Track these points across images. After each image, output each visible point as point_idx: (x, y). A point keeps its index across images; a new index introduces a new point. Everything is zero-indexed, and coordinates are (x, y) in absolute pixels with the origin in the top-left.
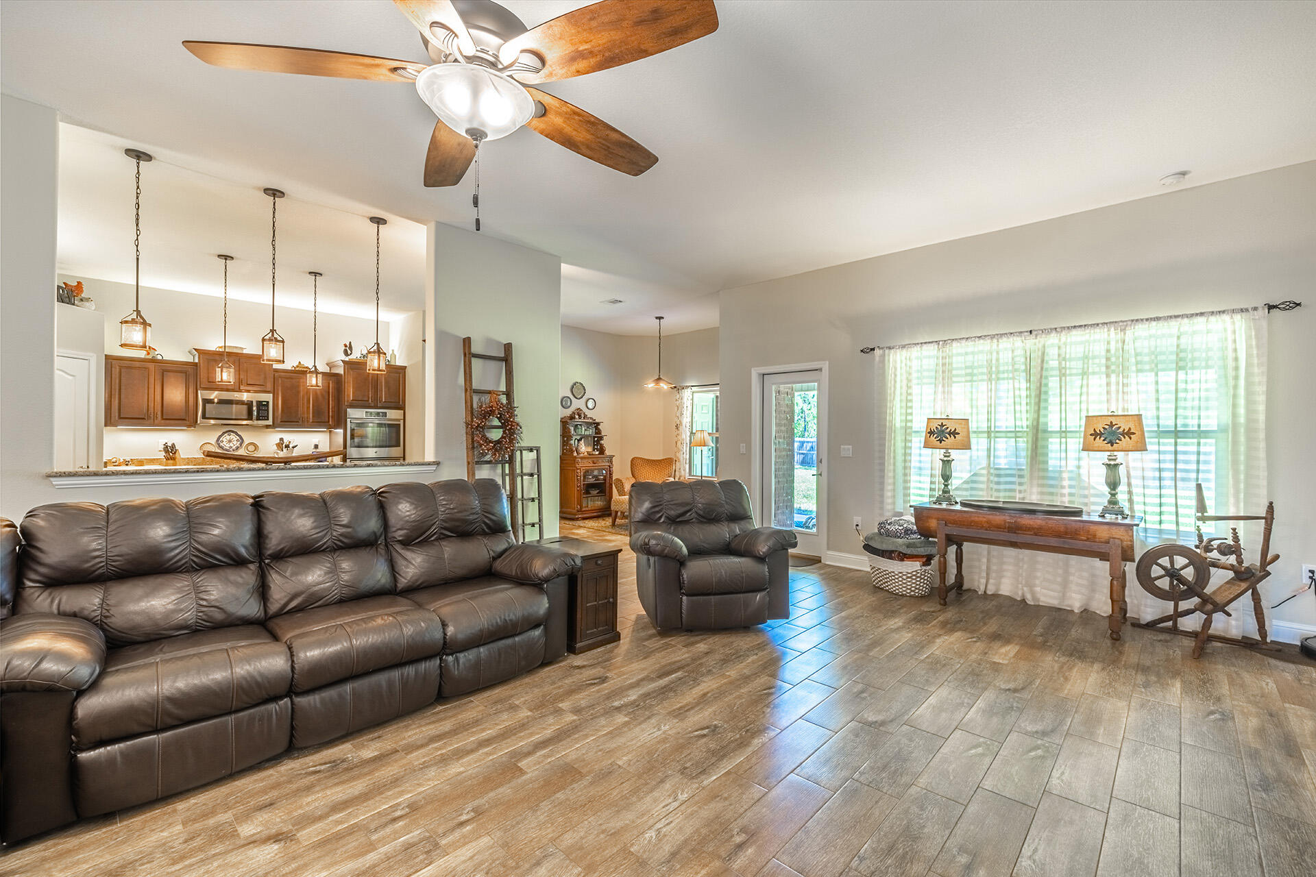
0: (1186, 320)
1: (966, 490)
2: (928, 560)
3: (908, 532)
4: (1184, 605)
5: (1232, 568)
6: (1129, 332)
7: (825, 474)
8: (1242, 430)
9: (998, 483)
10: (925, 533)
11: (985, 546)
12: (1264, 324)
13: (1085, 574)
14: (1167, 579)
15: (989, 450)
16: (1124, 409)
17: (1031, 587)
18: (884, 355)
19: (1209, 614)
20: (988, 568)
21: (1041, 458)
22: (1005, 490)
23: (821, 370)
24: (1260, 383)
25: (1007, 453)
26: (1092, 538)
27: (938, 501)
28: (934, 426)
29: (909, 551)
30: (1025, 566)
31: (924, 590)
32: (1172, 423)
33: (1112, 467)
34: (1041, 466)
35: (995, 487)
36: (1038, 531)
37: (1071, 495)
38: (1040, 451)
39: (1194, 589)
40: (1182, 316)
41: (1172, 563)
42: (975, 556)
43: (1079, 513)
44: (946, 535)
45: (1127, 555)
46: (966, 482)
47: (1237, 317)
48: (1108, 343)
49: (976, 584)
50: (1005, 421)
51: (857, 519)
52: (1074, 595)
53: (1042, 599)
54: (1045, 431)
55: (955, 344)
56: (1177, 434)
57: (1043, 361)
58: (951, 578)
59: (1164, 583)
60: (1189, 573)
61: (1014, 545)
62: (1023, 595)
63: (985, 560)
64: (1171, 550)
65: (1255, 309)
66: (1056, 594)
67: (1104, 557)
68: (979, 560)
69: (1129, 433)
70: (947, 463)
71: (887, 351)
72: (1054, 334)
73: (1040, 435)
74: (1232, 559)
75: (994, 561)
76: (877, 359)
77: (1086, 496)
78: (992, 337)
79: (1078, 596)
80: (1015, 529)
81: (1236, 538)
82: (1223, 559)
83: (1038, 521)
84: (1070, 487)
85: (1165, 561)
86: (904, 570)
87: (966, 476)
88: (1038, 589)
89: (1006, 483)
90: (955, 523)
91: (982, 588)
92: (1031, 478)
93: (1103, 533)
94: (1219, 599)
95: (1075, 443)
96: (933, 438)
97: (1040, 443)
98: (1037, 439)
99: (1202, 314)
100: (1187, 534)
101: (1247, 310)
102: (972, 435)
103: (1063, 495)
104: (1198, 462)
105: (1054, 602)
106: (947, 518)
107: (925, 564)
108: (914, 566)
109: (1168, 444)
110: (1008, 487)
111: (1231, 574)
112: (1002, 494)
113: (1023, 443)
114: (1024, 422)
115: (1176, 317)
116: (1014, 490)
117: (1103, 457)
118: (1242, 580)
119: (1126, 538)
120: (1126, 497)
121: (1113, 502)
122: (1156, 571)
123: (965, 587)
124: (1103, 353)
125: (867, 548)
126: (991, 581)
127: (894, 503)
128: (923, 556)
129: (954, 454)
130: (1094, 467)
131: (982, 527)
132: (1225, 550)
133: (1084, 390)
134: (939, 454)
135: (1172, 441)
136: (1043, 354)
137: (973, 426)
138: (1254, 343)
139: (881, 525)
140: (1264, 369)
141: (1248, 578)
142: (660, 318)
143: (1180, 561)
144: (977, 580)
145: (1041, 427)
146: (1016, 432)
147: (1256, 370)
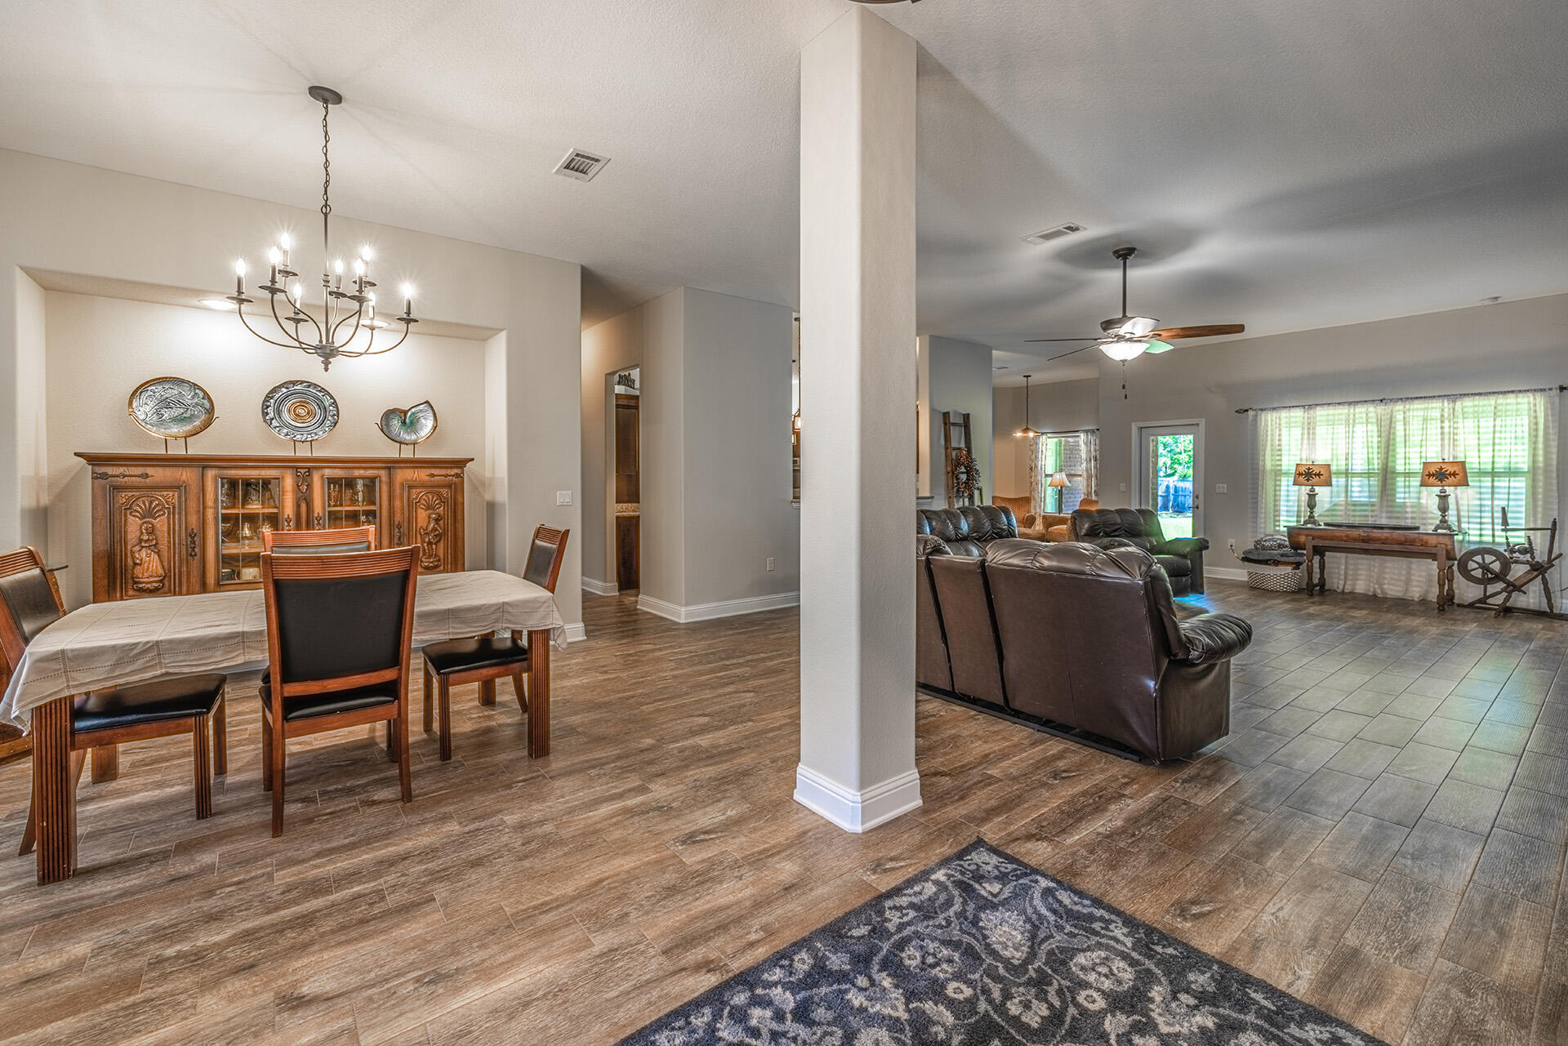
0: (1501, 396)
1: (1328, 516)
2: (1297, 565)
3: (1280, 546)
4: (1491, 589)
5: (1527, 562)
6: (1458, 404)
7: (1201, 507)
8: (1540, 472)
9: (1354, 511)
10: (1296, 546)
11: (1343, 555)
12: (1557, 400)
13: (1424, 574)
14: (1480, 570)
15: (1347, 486)
16: (1454, 457)
17: (1381, 585)
18: (1256, 416)
19: (1510, 593)
20: (1346, 573)
21: (1390, 492)
22: (1360, 516)
23: (1198, 425)
24: (1554, 440)
25: (1360, 491)
26: (1425, 544)
27: (1306, 523)
28: (1302, 470)
29: (1282, 559)
30: (1376, 570)
31: (1294, 587)
32: (1490, 467)
33: (1443, 498)
34: (1389, 498)
35: (1353, 513)
36: (1384, 541)
37: (1412, 518)
38: (1388, 487)
39: (1499, 577)
40: (1498, 393)
41: (1483, 559)
42: (1335, 565)
43: (1417, 528)
44: (1314, 546)
45: (1450, 556)
46: (1327, 511)
47: (1538, 395)
48: (1443, 410)
49: (1336, 586)
50: (1359, 465)
51: (1231, 541)
52: (1414, 589)
53: (1390, 592)
54: (1394, 472)
55: (1318, 408)
56: (1493, 474)
57: (1391, 422)
58: (1316, 580)
59: (1478, 573)
60: (1496, 567)
61: (1366, 551)
62: (1374, 591)
63: (1343, 567)
64: (1484, 551)
65: (1551, 389)
66: (1400, 589)
67: (1434, 557)
68: (1338, 568)
69: (1454, 474)
70: (1312, 496)
71: (1259, 412)
72: (1400, 402)
73: (1388, 476)
74: (1528, 557)
75: (1351, 567)
76: (1251, 418)
77: (1424, 519)
78: (1350, 403)
79: (1418, 589)
80: (1367, 540)
81: (1530, 543)
82: (1522, 557)
83: (1385, 534)
84: (1412, 512)
85: (1478, 558)
86: (1278, 573)
87: (1327, 506)
88: (1386, 587)
89: (1361, 511)
90: (1320, 537)
91: (1341, 587)
92: (1381, 506)
93: (1433, 540)
94: (1517, 584)
95: (1415, 482)
96: (1301, 478)
97: (1389, 481)
98: (1386, 479)
99: (1513, 392)
100: (1500, 544)
101: (1545, 390)
102: (1333, 476)
103: (1406, 518)
104: (1509, 494)
105: (1400, 595)
106: (1314, 534)
107: (1294, 569)
108: (1289, 569)
109: (1487, 482)
110: (1363, 513)
111: (1528, 568)
112: (1357, 519)
113: (1374, 481)
114: (1376, 465)
115: (1494, 393)
116: (1367, 516)
117: (1437, 490)
118: (1535, 570)
119: (1449, 543)
120: (1455, 519)
121: (1444, 521)
122: (1472, 565)
123: (1326, 588)
124: (1439, 417)
125: (1246, 559)
126: (1348, 582)
127: (1265, 527)
128: (1293, 563)
129: (1317, 489)
130: (1430, 498)
131: (1342, 540)
132: (1524, 551)
133: (1424, 443)
134: (1305, 490)
135: (1490, 479)
136: (1391, 417)
137: (1333, 468)
138: (1550, 412)
139: (1257, 542)
140: (1556, 430)
141: (1539, 569)
142: (1027, 377)
143: (1489, 558)
144: (1336, 581)
145: (1389, 469)
146: (1369, 473)
147: (1551, 431)
